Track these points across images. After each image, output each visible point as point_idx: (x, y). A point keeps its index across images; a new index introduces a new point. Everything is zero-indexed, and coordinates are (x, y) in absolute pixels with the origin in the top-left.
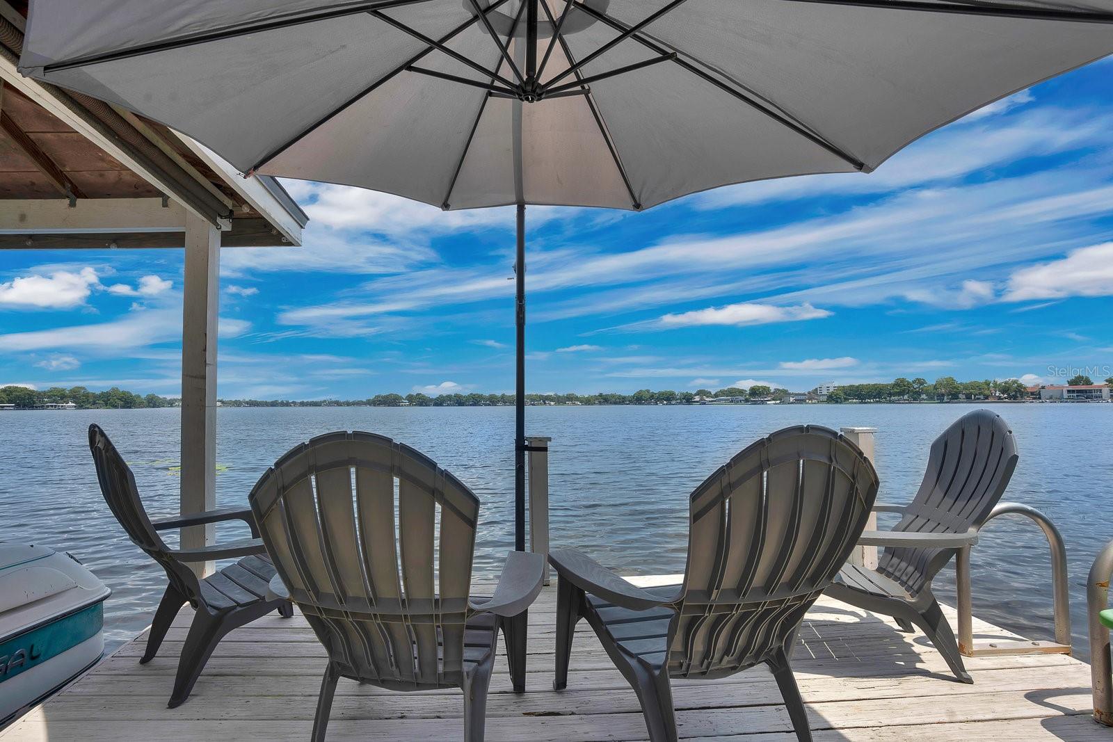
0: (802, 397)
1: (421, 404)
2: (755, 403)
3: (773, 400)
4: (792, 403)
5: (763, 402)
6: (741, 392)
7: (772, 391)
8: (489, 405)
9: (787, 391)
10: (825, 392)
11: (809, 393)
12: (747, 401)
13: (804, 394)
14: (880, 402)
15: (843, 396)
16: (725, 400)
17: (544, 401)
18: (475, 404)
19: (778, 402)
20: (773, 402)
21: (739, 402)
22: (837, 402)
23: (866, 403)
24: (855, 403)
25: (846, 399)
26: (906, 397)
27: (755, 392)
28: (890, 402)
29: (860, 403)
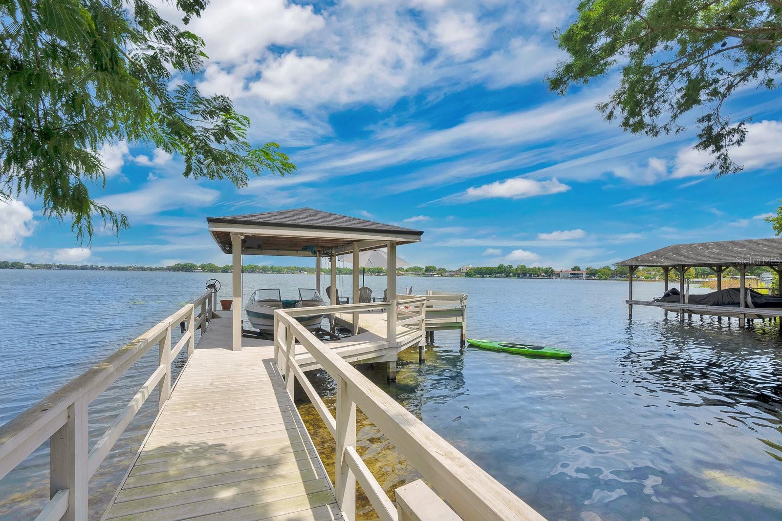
0: (452, 273)
1: (211, 271)
2: (427, 276)
3: (438, 274)
4: (447, 276)
5: (432, 276)
6: (421, 269)
7: (437, 269)
8: (262, 273)
9: (445, 269)
10: (465, 271)
11: (457, 271)
12: (423, 274)
13: (454, 272)
14: (491, 277)
15: (473, 273)
16: (411, 273)
17: (300, 271)
18: (252, 272)
19: (440, 275)
20: (438, 275)
21: (419, 275)
22: (470, 276)
23: (484, 277)
24: (479, 277)
25: (475, 275)
26: (503, 275)
27: (428, 270)
28: (496, 277)
29: (482, 277)
